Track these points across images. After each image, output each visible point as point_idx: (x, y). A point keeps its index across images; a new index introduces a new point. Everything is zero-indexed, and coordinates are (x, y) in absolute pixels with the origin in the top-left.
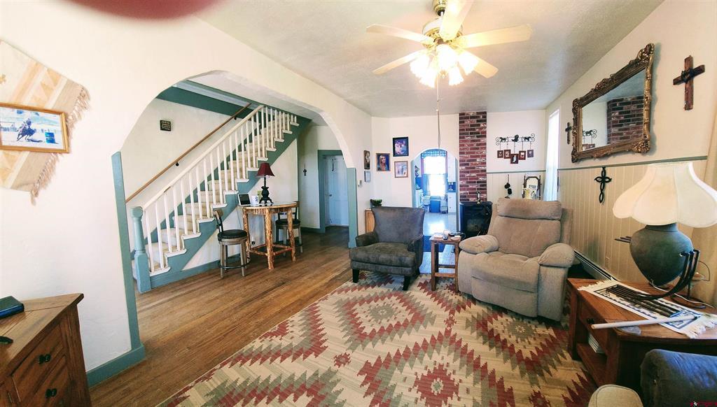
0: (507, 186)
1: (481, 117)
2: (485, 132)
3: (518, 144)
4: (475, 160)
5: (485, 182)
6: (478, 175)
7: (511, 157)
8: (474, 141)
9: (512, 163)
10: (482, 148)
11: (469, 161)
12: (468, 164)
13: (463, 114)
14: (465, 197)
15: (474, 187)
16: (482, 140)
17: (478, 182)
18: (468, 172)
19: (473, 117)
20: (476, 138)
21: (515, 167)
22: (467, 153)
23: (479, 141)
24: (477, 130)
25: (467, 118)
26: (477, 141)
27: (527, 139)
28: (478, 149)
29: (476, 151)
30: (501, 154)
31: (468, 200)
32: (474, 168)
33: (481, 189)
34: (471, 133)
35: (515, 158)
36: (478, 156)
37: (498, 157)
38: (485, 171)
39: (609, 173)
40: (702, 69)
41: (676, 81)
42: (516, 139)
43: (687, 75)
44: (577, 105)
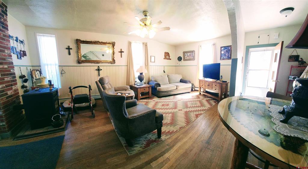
3: (19, 44)
27: (22, 42)
35: (19, 55)
39: (101, 68)
40: (123, 52)
41: (119, 52)
42: (17, 40)
43: (121, 52)
44: (79, 42)
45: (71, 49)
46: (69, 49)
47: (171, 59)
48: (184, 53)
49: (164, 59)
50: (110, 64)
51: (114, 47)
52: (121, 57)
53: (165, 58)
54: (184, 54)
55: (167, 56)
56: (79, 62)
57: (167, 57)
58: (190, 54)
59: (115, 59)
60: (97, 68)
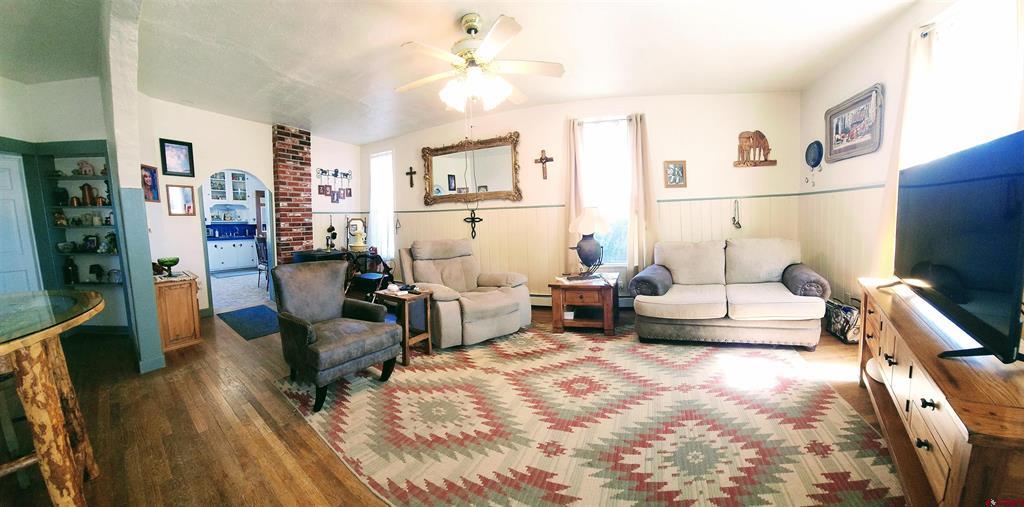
0: (331, 229)
1: (304, 138)
2: (309, 159)
3: (338, 180)
4: (298, 195)
5: (311, 224)
6: (303, 215)
7: (332, 194)
8: (297, 168)
9: (332, 201)
10: (307, 179)
11: (292, 195)
12: (290, 200)
13: (283, 128)
14: (288, 244)
15: (299, 231)
16: (307, 169)
17: (304, 225)
18: (291, 211)
19: (294, 136)
20: (299, 165)
21: (335, 207)
22: (290, 184)
23: (303, 169)
24: (301, 155)
25: (288, 135)
26: (301, 169)
27: (346, 175)
28: (302, 180)
29: (300, 182)
30: (323, 190)
31: (292, 249)
32: (298, 205)
33: (306, 234)
34: (294, 157)
35: (335, 197)
36: (302, 190)
37: (320, 193)
38: (310, 210)
39: (478, 214)
40: (551, 160)
41: (536, 161)
42: (336, 174)
43: (544, 160)
44: (428, 153)
45: (415, 173)
46: (411, 173)
47: (774, 163)
48: (830, 115)
49: (737, 164)
50: (508, 203)
51: (518, 149)
52: (545, 178)
53: (744, 161)
54: (831, 123)
55: (755, 147)
56: (429, 200)
57: (756, 154)
58: (855, 116)
59: (520, 186)
60: (468, 214)
